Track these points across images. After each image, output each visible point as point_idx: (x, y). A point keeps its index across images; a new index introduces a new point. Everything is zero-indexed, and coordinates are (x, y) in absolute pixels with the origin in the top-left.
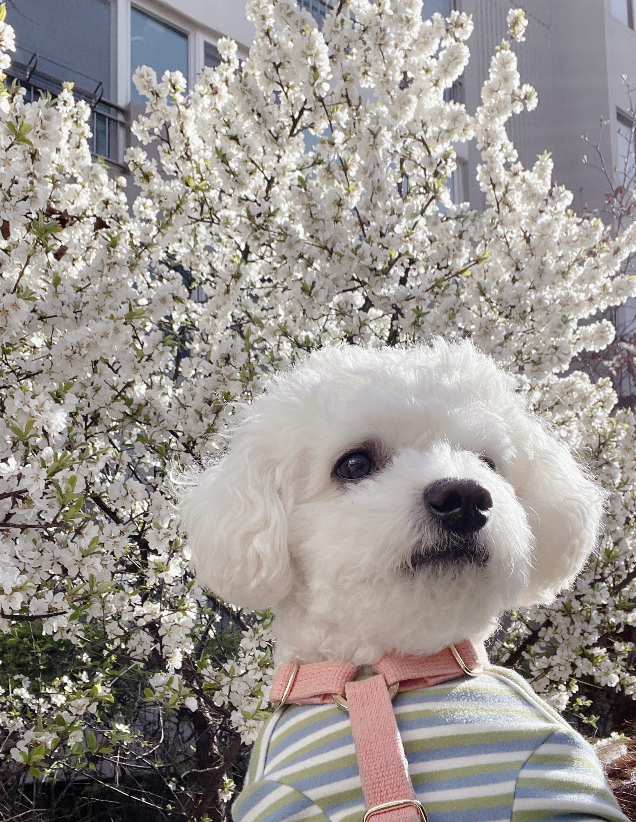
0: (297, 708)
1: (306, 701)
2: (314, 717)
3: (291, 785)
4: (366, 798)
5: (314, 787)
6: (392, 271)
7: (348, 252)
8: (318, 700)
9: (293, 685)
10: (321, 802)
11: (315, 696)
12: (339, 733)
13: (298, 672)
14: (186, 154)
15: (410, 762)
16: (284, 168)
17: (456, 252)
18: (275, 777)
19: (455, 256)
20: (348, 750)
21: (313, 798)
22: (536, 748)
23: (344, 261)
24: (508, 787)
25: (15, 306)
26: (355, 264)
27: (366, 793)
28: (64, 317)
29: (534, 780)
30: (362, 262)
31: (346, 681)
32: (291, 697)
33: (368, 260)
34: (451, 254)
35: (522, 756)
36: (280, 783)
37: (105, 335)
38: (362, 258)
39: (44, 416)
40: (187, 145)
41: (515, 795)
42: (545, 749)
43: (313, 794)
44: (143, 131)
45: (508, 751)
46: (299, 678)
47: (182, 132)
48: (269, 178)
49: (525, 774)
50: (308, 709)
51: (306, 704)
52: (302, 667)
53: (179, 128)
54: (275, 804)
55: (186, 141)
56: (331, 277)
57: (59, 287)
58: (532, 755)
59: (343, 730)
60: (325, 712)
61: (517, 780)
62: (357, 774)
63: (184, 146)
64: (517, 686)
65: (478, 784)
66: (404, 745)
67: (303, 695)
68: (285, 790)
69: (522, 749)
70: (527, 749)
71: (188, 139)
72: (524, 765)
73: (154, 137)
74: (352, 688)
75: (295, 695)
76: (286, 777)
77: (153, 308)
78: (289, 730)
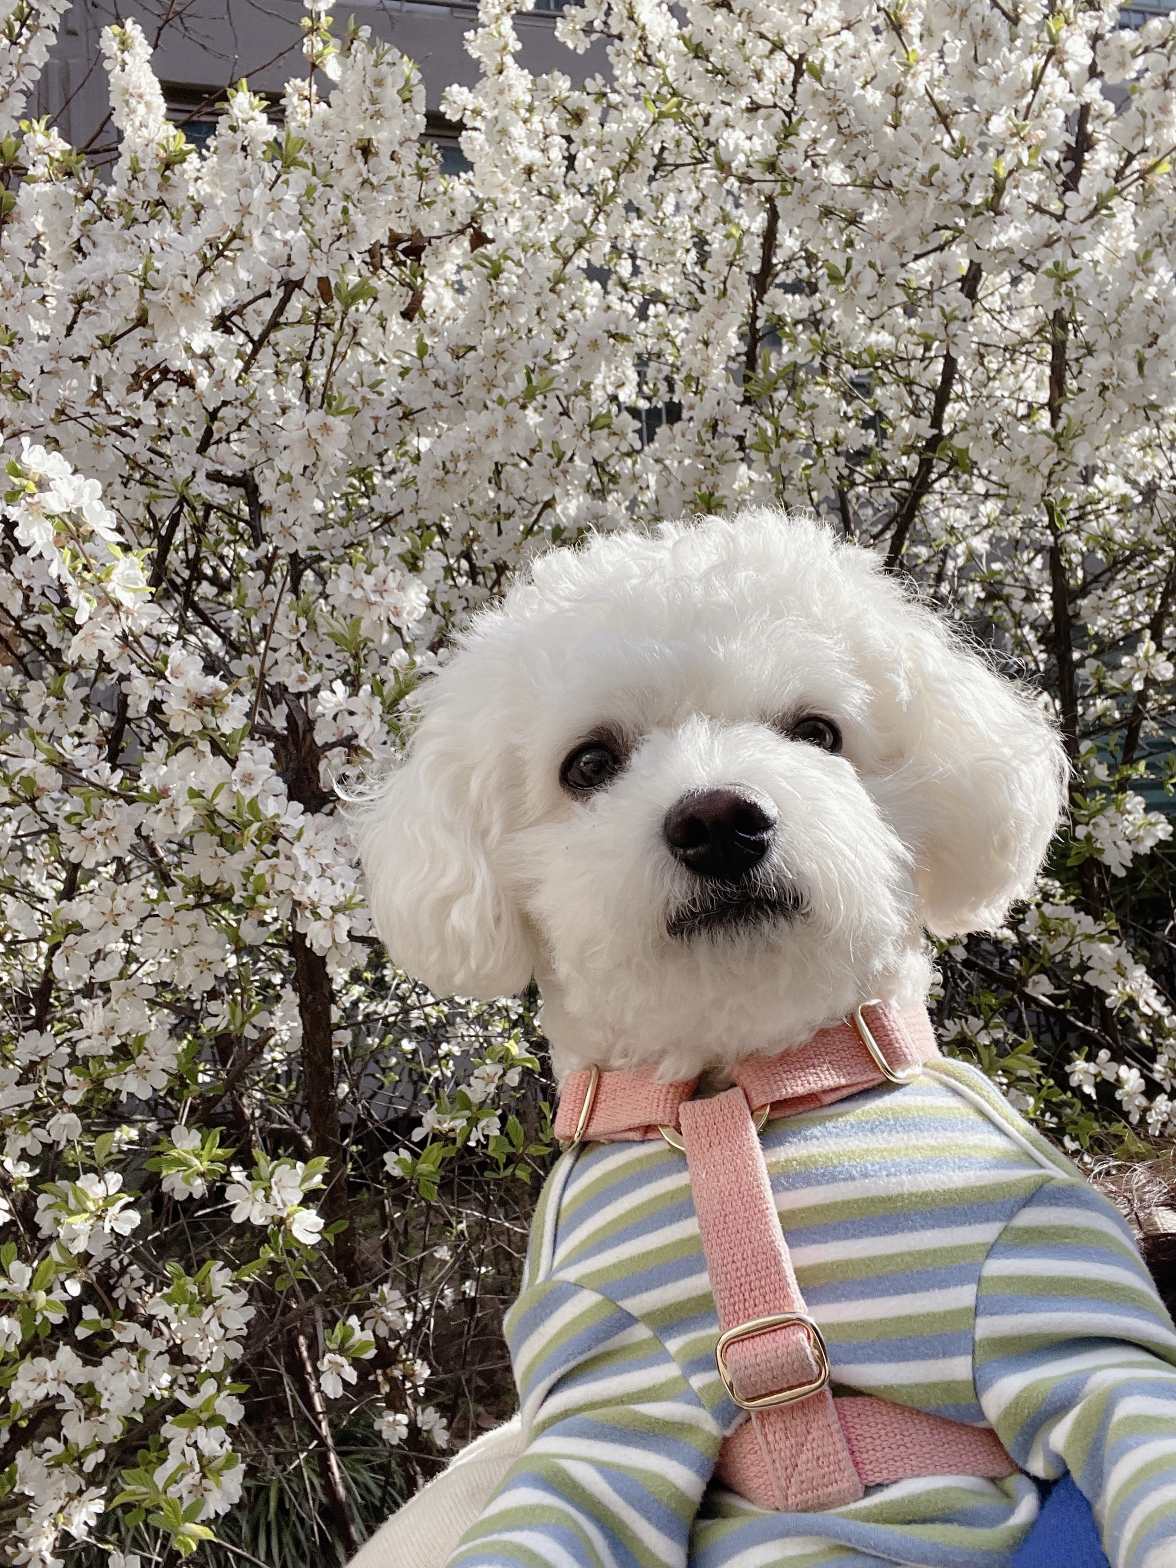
0: (602, 1148)
1: (618, 1136)
2: (627, 1165)
3: (598, 1291)
4: (720, 1312)
5: (634, 1294)
6: (1006, 200)
7: (915, 184)
8: (636, 1136)
9: (592, 1110)
10: (650, 1318)
11: (630, 1130)
12: (671, 1195)
13: (598, 1087)
14: (645, 54)
15: (791, 1246)
16: (818, 32)
17: (1160, 117)
18: (571, 1274)
19: (1158, 126)
20: (688, 1228)
21: (635, 1313)
22: (1011, 1216)
23: (912, 201)
24: (964, 1296)
25: (325, 428)
26: (932, 202)
27: (719, 1304)
28: (438, 406)
29: (1008, 1281)
30: (945, 197)
31: (681, 1101)
32: (591, 1131)
33: (956, 191)
34: (1150, 124)
35: (986, 1232)
36: (578, 1286)
37: (492, 433)
38: (944, 188)
39: (389, 599)
40: (643, 38)
41: (976, 1312)
42: (1030, 1217)
43: (635, 1304)
44: (574, 31)
45: (962, 1224)
46: (602, 1097)
47: (631, 18)
48: (796, 57)
49: (996, 1267)
50: (620, 1151)
51: (617, 1142)
52: (607, 1078)
53: (625, 14)
54: (573, 1322)
55: (639, 33)
56: (888, 239)
57: (426, 358)
58: (1005, 1228)
59: (679, 1190)
60: (648, 1157)
61: (979, 1281)
62: (702, 1270)
63: (638, 42)
64: (977, 1098)
65: (913, 1290)
66: (781, 1216)
67: (610, 1127)
68: (587, 1299)
69: (988, 1220)
70: (996, 1219)
71: (643, 28)
72: (991, 1250)
73: (594, 37)
74: (691, 1111)
75: (597, 1128)
76: (588, 1276)
77: (580, 363)
78: (589, 1187)
